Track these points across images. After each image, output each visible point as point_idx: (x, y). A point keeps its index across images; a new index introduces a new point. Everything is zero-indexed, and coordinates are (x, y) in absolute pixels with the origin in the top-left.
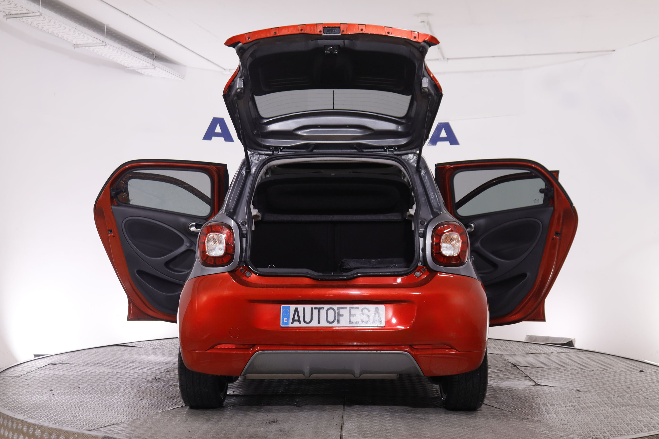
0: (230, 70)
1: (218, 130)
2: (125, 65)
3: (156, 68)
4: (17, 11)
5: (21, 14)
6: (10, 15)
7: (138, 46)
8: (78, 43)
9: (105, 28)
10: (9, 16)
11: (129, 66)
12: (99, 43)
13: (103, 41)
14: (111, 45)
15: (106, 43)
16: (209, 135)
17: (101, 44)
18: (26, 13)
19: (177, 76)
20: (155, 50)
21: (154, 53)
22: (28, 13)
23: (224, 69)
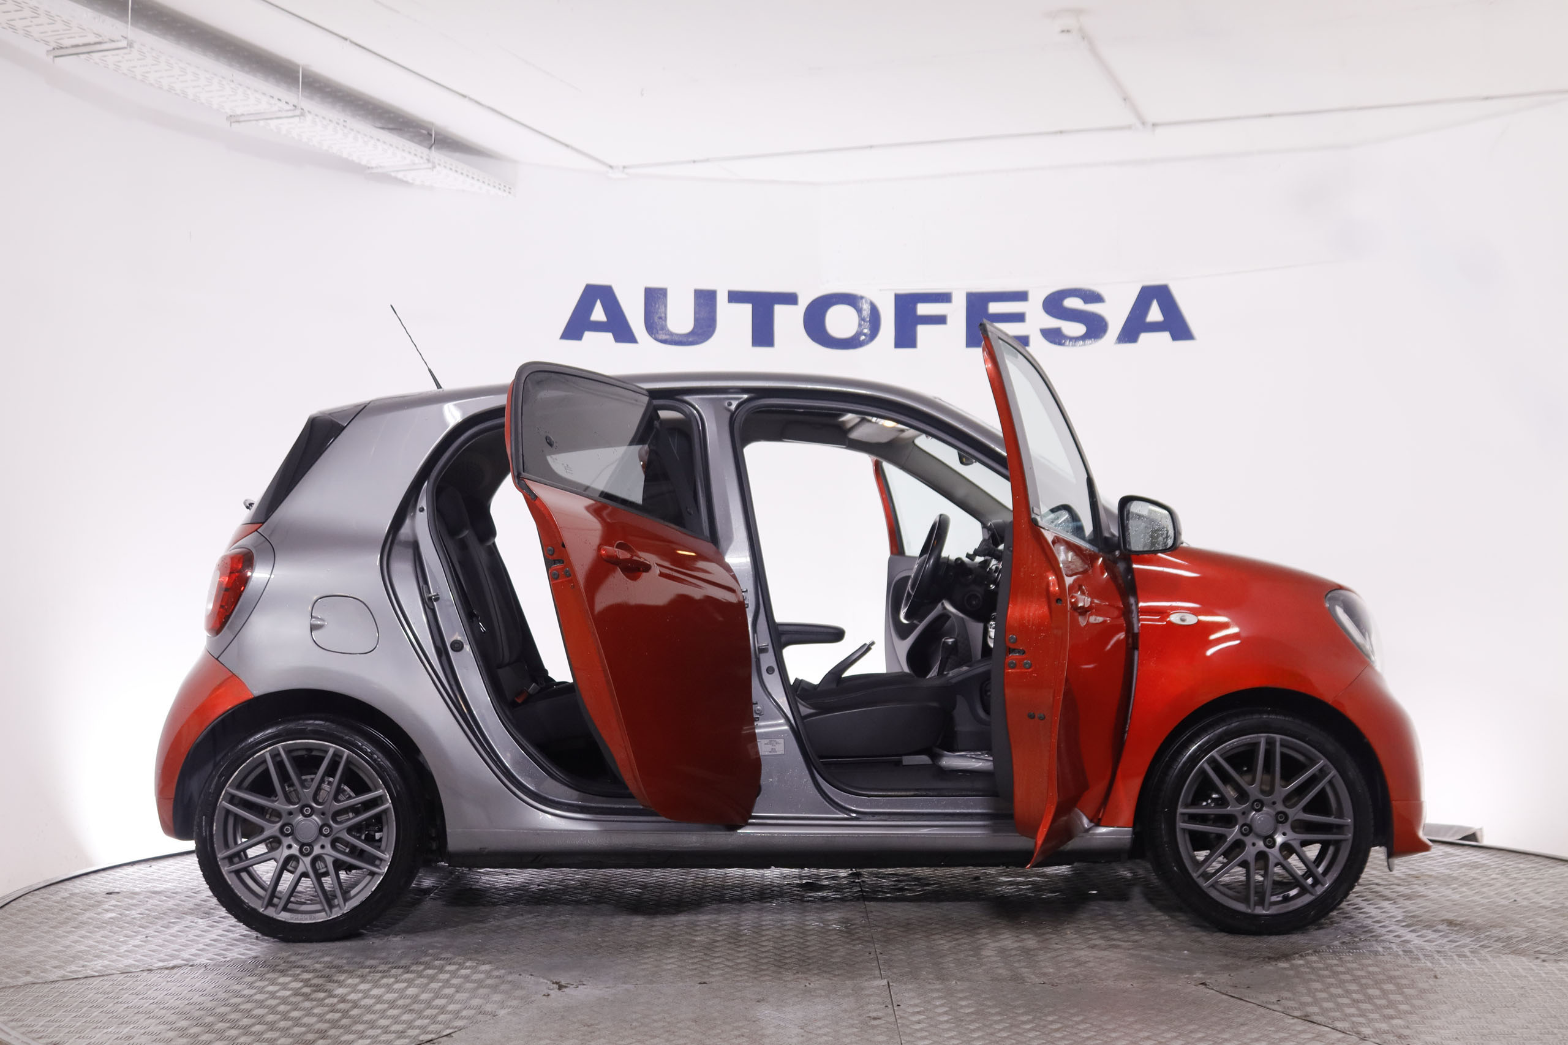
0: (624, 167)
1: (598, 314)
2: (364, 162)
3: (438, 167)
4: (74, 37)
5: (85, 45)
6: (62, 48)
7: (392, 115)
8: (239, 112)
9: (299, 73)
10: (59, 51)
11: (373, 164)
12: (288, 111)
13: (294, 106)
14: (317, 115)
15: (302, 109)
16: (576, 327)
17: (290, 114)
18: (95, 43)
19: (494, 187)
20: (432, 124)
21: (431, 130)
22: (100, 43)
23: (611, 167)
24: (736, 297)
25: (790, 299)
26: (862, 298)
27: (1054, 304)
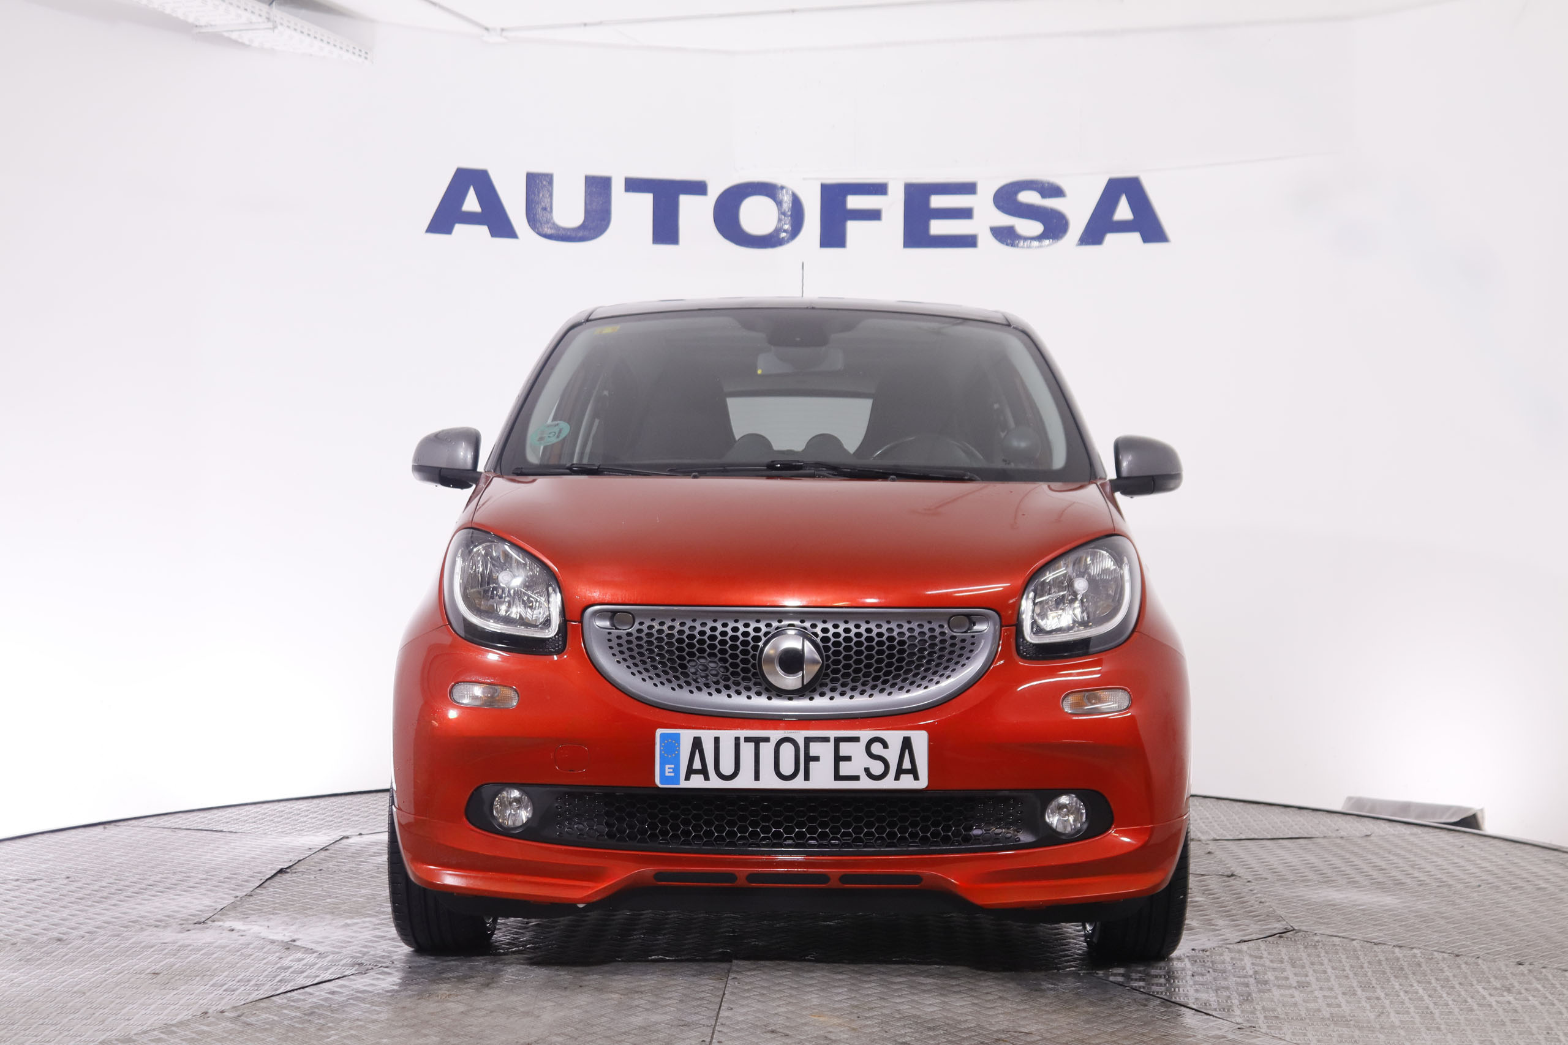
0: (503, 30)
1: (471, 203)
2: (191, 20)
3: (280, 27)
11: (202, 22)
16: (445, 219)
19: (347, 51)
23: (487, 29)
24: (634, 185)
25: (698, 188)
26: (782, 188)
27: (1006, 199)
